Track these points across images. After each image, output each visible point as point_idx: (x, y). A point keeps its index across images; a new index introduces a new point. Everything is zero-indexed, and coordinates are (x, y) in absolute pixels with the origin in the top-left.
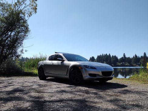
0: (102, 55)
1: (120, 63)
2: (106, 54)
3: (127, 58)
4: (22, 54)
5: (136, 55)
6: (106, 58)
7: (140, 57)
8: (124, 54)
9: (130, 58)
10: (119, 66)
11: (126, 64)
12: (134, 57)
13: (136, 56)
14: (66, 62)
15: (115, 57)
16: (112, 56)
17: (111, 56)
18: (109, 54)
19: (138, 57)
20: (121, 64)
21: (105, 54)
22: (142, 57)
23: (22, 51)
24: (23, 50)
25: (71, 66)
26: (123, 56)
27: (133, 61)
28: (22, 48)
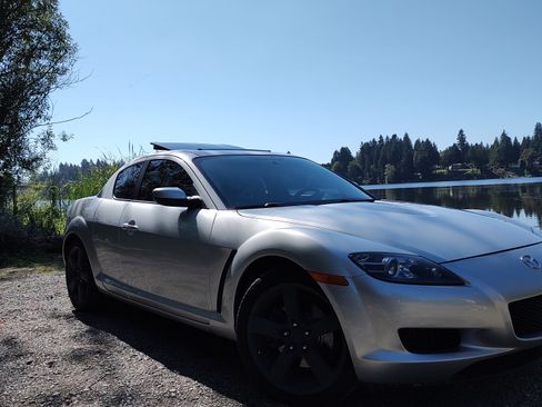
0: (377, 140)
1: (445, 166)
2: (395, 136)
3: (473, 147)
4: (50, 154)
5: (504, 135)
6: (392, 149)
7: (520, 141)
8: (461, 131)
9: (485, 145)
10: (441, 178)
11: (470, 171)
12: (496, 142)
13: (505, 138)
14: (216, 218)
15: (428, 147)
16: (418, 141)
17: (413, 144)
18: (406, 137)
19: (513, 141)
20: (449, 171)
21: (390, 137)
22: (526, 141)
23: (47, 140)
24: (49, 134)
25: (245, 248)
26: (457, 142)
27: (493, 157)
28: (46, 128)
